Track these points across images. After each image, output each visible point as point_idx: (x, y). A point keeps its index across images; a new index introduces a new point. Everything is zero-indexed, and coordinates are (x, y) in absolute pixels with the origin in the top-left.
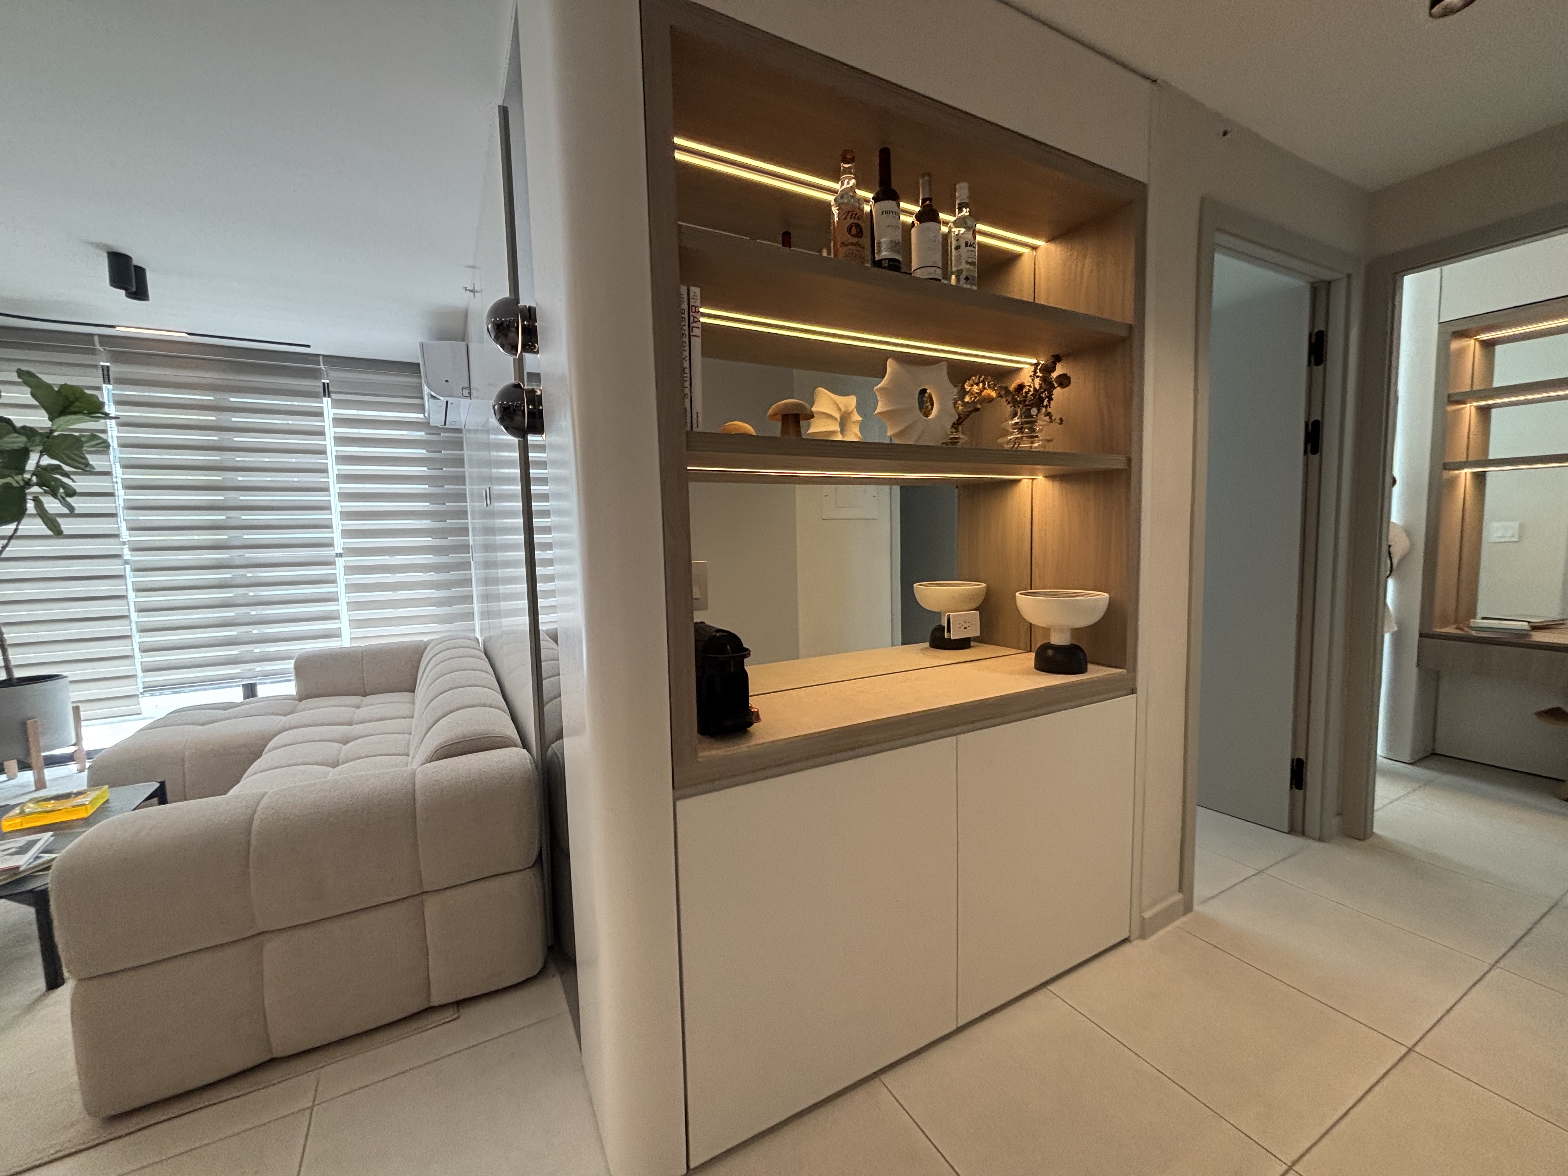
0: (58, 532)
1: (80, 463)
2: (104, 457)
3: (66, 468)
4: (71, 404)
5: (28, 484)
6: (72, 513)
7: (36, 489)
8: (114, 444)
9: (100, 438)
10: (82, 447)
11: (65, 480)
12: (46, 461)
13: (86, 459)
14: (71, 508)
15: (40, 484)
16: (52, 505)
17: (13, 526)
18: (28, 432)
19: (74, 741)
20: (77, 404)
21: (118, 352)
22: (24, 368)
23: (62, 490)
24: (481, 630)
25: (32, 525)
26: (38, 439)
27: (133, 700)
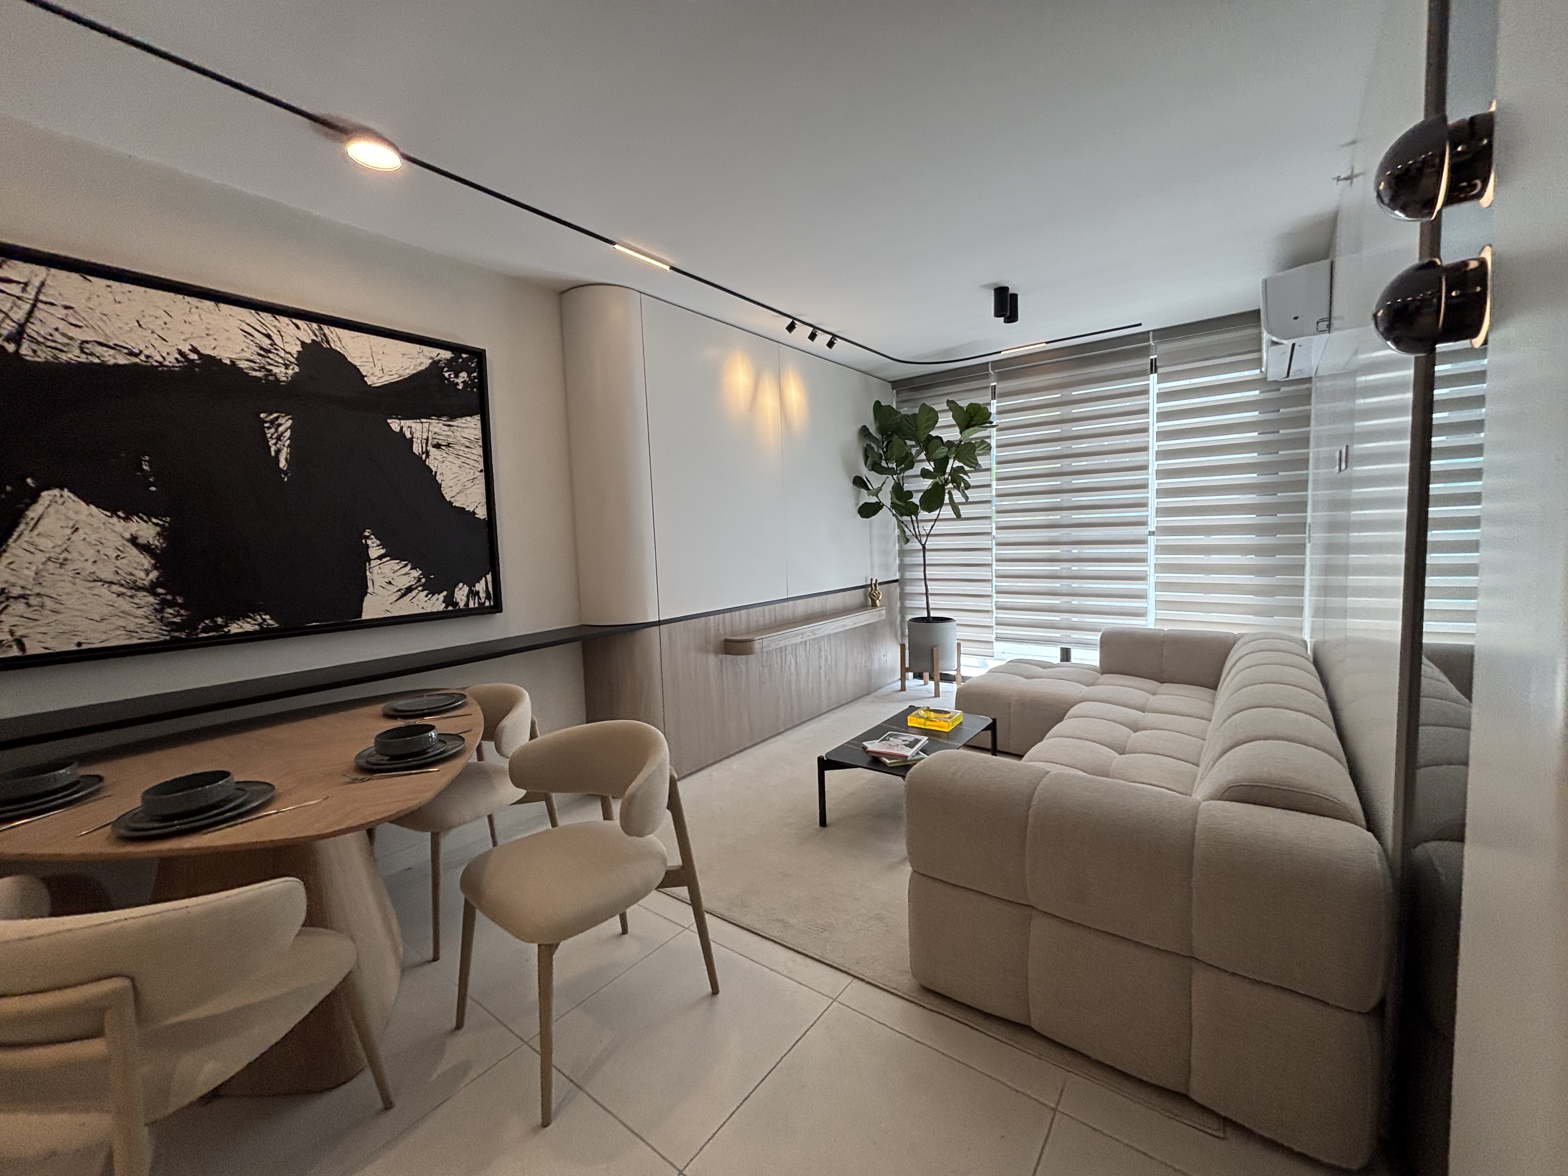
0: (958, 516)
1: (972, 463)
2: (987, 457)
3: (967, 468)
4: (972, 418)
5: (946, 482)
6: (967, 502)
7: (950, 485)
8: (993, 444)
9: (986, 442)
10: (975, 451)
11: (965, 477)
12: (957, 464)
13: (976, 459)
14: (967, 498)
15: (953, 482)
16: (957, 496)
17: (937, 512)
18: (950, 444)
19: (956, 668)
20: (975, 418)
21: (1003, 372)
22: (950, 399)
23: (962, 485)
24: (1313, 630)
25: (947, 511)
26: (953, 449)
27: (989, 646)
